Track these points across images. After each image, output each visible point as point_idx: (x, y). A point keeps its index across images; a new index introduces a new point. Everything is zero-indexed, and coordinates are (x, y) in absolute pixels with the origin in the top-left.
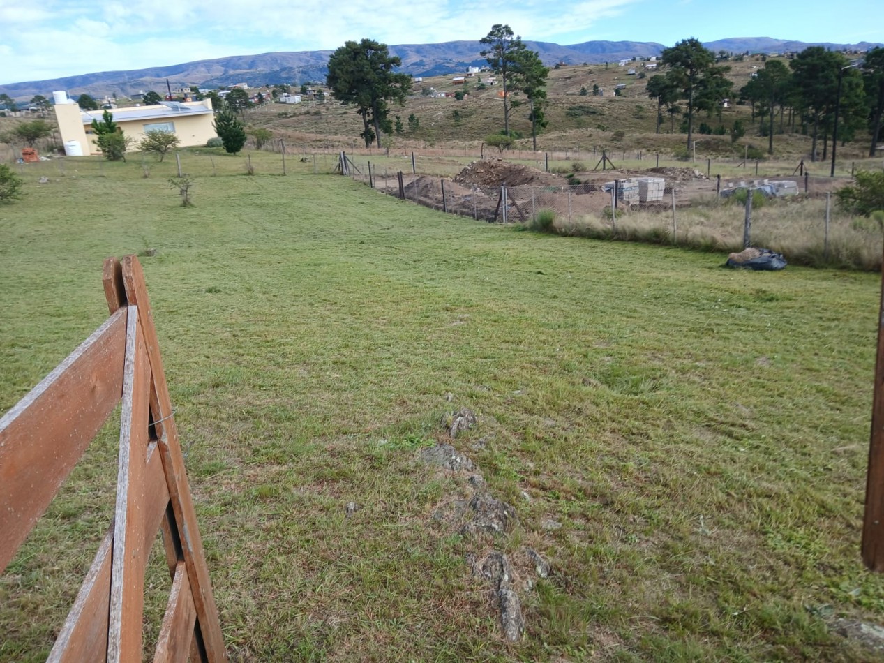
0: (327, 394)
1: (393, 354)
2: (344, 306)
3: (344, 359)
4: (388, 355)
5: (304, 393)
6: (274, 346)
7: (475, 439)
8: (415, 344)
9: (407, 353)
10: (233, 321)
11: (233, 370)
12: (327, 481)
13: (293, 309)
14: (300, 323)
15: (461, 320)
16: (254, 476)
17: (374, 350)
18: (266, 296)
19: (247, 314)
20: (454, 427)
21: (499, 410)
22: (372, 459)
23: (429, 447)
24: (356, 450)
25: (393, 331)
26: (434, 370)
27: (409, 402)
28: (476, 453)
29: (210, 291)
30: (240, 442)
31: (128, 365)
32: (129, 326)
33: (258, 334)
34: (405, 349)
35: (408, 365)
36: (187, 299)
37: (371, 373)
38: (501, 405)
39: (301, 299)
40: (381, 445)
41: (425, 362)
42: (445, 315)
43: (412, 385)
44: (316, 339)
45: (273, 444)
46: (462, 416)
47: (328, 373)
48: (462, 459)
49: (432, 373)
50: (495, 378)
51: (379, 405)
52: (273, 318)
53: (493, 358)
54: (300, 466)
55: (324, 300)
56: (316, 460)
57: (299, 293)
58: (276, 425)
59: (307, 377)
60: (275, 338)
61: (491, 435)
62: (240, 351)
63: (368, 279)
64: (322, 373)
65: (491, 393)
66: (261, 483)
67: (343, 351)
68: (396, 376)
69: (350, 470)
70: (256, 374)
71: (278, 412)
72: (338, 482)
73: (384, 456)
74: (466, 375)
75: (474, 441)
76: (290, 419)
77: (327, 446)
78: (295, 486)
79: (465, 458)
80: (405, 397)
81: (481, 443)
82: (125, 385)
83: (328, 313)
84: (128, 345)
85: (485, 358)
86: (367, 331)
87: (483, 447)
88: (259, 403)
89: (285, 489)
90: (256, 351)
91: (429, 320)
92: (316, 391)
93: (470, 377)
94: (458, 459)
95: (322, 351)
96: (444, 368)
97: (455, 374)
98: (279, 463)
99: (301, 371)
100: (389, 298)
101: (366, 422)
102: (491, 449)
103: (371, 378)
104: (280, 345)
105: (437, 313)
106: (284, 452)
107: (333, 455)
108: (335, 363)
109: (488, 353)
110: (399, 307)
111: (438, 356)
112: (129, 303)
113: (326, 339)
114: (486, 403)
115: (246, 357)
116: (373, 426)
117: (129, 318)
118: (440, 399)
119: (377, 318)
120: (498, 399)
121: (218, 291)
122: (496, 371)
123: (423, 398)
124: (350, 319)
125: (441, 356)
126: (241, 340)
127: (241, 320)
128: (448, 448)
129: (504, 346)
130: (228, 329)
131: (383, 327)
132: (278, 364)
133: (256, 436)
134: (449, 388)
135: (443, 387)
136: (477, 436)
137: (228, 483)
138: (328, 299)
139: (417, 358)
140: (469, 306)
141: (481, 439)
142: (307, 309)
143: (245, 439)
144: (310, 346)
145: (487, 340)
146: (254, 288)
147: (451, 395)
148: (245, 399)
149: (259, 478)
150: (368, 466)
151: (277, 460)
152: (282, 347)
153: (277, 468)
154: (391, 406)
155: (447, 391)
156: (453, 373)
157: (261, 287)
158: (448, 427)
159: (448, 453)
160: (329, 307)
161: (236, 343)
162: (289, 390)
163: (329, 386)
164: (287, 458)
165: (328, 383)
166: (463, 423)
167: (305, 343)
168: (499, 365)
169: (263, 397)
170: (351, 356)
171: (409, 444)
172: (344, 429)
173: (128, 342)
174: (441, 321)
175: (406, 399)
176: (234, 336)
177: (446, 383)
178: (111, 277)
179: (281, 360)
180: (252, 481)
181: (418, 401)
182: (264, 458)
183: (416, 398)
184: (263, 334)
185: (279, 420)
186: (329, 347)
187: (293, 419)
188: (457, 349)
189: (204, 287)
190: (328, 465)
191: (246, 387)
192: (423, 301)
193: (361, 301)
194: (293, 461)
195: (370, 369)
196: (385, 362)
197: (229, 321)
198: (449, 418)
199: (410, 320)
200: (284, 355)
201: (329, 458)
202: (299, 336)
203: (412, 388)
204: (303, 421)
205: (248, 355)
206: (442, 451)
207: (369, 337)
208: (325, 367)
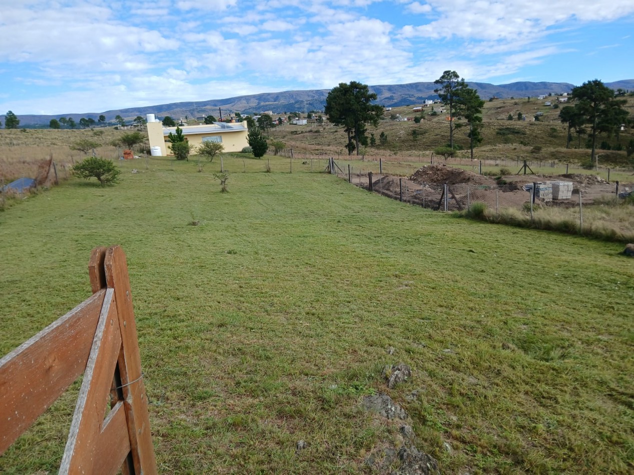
0: (298, 339)
1: (351, 310)
2: (320, 269)
3: (314, 311)
4: (347, 310)
5: (281, 337)
6: (266, 297)
7: (410, 391)
8: (369, 302)
9: (362, 309)
10: (242, 276)
11: (234, 314)
12: (287, 417)
13: (284, 269)
14: (287, 280)
15: (406, 286)
16: (233, 405)
17: (338, 306)
18: (267, 258)
19: (252, 271)
20: (392, 379)
21: (431, 366)
22: (322, 400)
23: (370, 396)
24: (313, 392)
25: (354, 291)
26: (381, 325)
27: (359, 352)
28: (409, 403)
29: (230, 253)
30: (229, 374)
31: (96, 341)
32: (104, 306)
33: (256, 286)
34: (361, 306)
35: (362, 320)
36: (213, 258)
37: (332, 325)
38: (433, 361)
39: (291, 262)
40: (332, 389)
41: (375, 318)
42: (395, 281)
43: (363, 337)
44: (297, 294)
45: (252, 379)
46: (399, 370)
47: (301, 322)
48: (396, 409)
49: (380, 328)
50: (430, 337)
51: (335, 352)
52: (269, 275)
53: (430, 319)
54: (268, 400)
55: (307, 263)
56: (281, 397)
57: (290, 258)
58: (257, 362)
59: (285, 323)
60: (268, 290)
61: (423, 388)
62: (242, 299)
63: (340, 250)
64: (297, 321)
65: (426, 350)
66: (236, 413)
67: (314, 304)
68: (351, 328)
69: (305, 409)
70: (250, 318)
71: (260, 351)
72: (295, 418)
73: (333, 400)
74: (406, 332)
75: (408, 393)
76: (267, 358)
77: (290, 385)
78: (262, 418)
79: (399, 408)
80: (356, 347)
81: (413, 395)
82: (89, 360)
83: (308, 273)
84: (99, 323)
85: (423, 319)
86: (334, 289)
87: (415, 398)
88: (248, 343)
89: (253, 420)
90: (253, 300)
91: (382, 284)
92: (290, 335)
93: (409, 334)
94: (393, 409)
95: (300, 303)
96: (389, 325)
97: (397, 331)
98: (253, 396)
99: (282, 319)
100: (353, 265)
101: (324, 366)
102: (421, 401)
103: (333, 328)
104: (270, 297)
105: (388, 279)
106: (258, 386)
107: (294, 394)
108: (308, 313)
109: (425, 314)
110: (360, 272)
111: (385, 314)
112: (108, 286)
113: (303, 294)
114: (420, 358)
115: (246, 304)
116: (329, 370)
117: (106, 299)
118: (384, 352)
119: (342, 280)
120: (431, 356)
121: (235, 253)
122: (431, 331)
123: (370, 349)
124: (322, 279)
125: (388, 314)
126: (244, 290)
127: (247, 275)
128: (385, 397)
129: (439, 309)
130: (237, 282)
131: (346, 287)
132: (267, 311)
133: (240, 371)
134: (391, 342)
135: (387, 341)
136: (410, 388)
137: (213, 409)
138: (310, 263)
139: (369, 314)
140: (413, 274)
141: (413, 392)
142: (294, 269)
143: (233, 371)
144: (291, 298)
145: (426, 304)
146: (260, 252)
147: (392, 349)
148: (239, 338)
149: (236, 408)
150: (320, 407)
151: (252, 394)
152: (272, 298)
153: (250, 400)
154: (344, 354)
155: (390, 345)
156: (396, 329)
157: (264, 251)
158: (387, 379)
159: (385, 402)
160: (309, 269)
161: (241, 293)
162: (271, 334)
163: (300, 333)
164: (259, 393)
165: (300, 330)
166: (399, 376)
167: (288, 296)
168: (433, 325)
169: (251, 337)
170: (320, 308)
171: (354, 390)
172: (306, 371)
173: (100, 320)
174: (391, 285)
175: (357, 349)
176: (240, 287)
177: (389, 338)
178: (96, 264)
179: (269, 309)
180: (230, 409)
181: (366, 351)
182: (243, 391)
183: (364, 349)
184: (260, 287)
185: (259, 358)
186: (305, 300)
187: (270, 358)
188: (401, 309)
189: (227, 249)
190: (289, 403)
191: (241, 329)
192: (378, 268)
193: (333, 265)
194: (264, 396)
195: (332, 320)
196: (345, 316)
197: (239, 276)
198: (388, 371)
199: (367, 283)
200: (272, 305)
201: (290, 397)
202: (285, 290)
203: (363, 340)
204: (277, 361)
205: (247, 302)
206: (380, 400)
207: (335, 294)
208: (299, 316)
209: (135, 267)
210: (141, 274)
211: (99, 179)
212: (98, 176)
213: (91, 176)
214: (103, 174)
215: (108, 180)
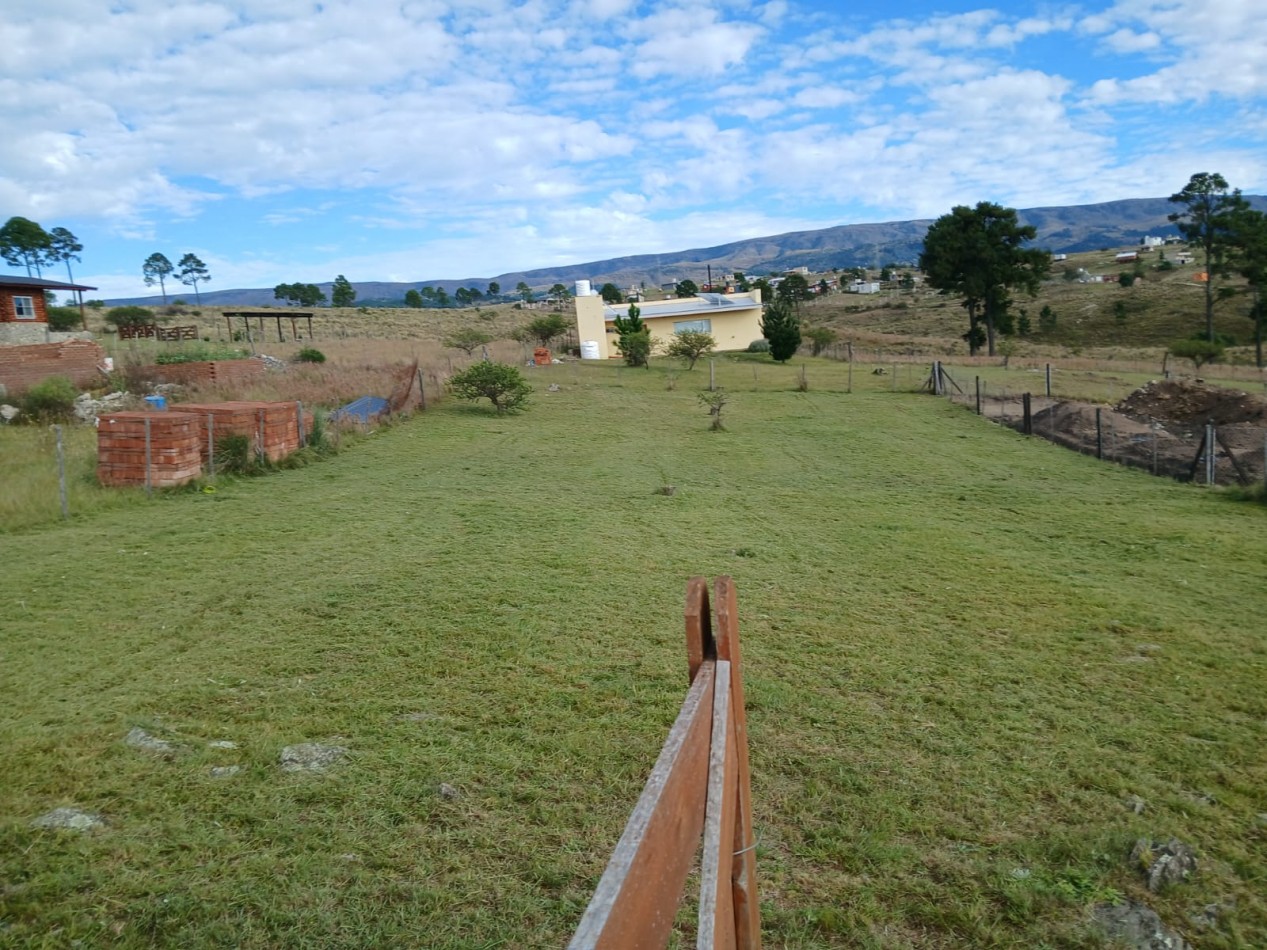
0: (916, 755)
1: (1024, 701)
2: (935, 601)
3: (940, 695)
4: (1016, 701)
5: (880, 747)
6: (831, 655)
7: (1198, 904)
8: (1061, 686)
9: (1049, 702)
10: (772, 603)
11: (774, 686)
12: (928, 927)
13: (857, 596)
14: (868, 622)
15: (1143, 654)
16: (809, 883)
17: (991, 688)
18: (817, 570)
19: (792, 595)
20: (1156, 873)
21: (1239, 851)
22: (1002, 901)
23: (1108, 905)
24: (975, 878)
25: (1022, 657)
26: (1101, 742)
27: (1060, 800)
28: (1200, 933)
29: (741, 554)
30: (786, 813)
33: (808, 629)
34: (1045, 694)
35: (1052, 726)
36: (711, 562)
37: (987, 730)
38: (1238, 839)
39: (869, 581)
40: (1019, 877)
41: (1083, 725)
42: (1113, 641)
43: (1063, 766)
44: (895, 652)
45: (836, 832)
46: (1171, 853)
47: (916, 717)
48: (1174, 942)
49: (1098, 749)
50: (1221, 781)
51: (1005, 793)
52: (827, 606)
53: (1213, 738)
54: (881, 884)
55: (905, 588)
56: (911, 881)
57: (865, 572)
58: (840, 796)
59: (883, 716)
60: (832, 640)
61: (1228, 902)
62: (782, 654)
63: (974, 561)
64: (907, 716)
65: (1216, 811)
66: (821, 901)
67: (939, 681)
68: (1032, 743)
69: (967, 915)
70: (806, 698)
71: (842, 773)
72: (947, 932)
73: (1028, 903)
74: (1161, 762)
75: (1194, 908)
76: (859, 790)
77: (924, 858)
78: (876, 921)
79: (1180, 941)
80: (1052, 787)
81: (1209, 915)
83: (911, 610)
85: (1197, 736)
86: (977, 650)
87: (1213, 923)
88: (812, 750)
89: (860, 923)
90: (803, 657)
91: (1084, 646)
92: (898, 745)
93: (1170, 770)
94: (1168, 942)
95: (903, 675)
96: (1120, 744)
97: (1143, 759)
98: (847, 870)
99: (870, 705)
100: (1011, 598)
101: (987, 824)
102: (1229, 930)
103: (990, 739)
104: (839, 655)
105: (1096, 635)
106: (855, 851)
107: (936, 879)
108: (927, 700)
109: (1204, 724)
110: (1029, 615)
111: (1106, 718)
113: (910, 656)
114: (1208, 829)
115: (791, 666)
116: (1002, 834)
118: (1118, 805)
119: (991, 630)
120: (1232, 825)
121: (752, 556)
122: (1221, 766)
123: (1086, 796)
124: (947, 625)
125: (1112, 718)
126: (783, 636)
127: (783, 603)
128: (1147, 913)
129: (1232, 716)
130: (766, 616)
131: (1003, 648)
132: (837, 685)
133: (809, 810)
134: (1132, 784)
135: (1122, 782)
136: (1200, 898)
137: (769, 886)
138: (911, 586)
139: (1067, 713)
140: (1155, 630)
141: (1208, 907)
142: (879, 599)
143: (793, 809)
144: (885, 663)
145: (1197, 701)
146: (802, 556)
147: (1139, 802)
148: (791, 738)
149: (817, 890)
150: (1000, 916)
151: (844, 863)
152: (844, 658)
153: (843, 878)
154: (1028, 800)
155: (1131, 791)
156: (1137, 755)
157: (811, 555)
158: (1142, 871)
159: (1146, 924)
160: (913, 600)
161: (777, 642)
162: (856, 736)
163: (919, 741)
164: (860, 864)
165: (917, 734)
166: (1172, 866)
167: (877, 657)
168: (1225, 753)
169: (817, 739)
170: (954, 692)
171: (1070, 888)
172: (950, 829)
174: (1107, 650)
175: (1054, 792)
176: (774, 628)
177: (1126, 774)
179: (841, 680)
180: (807, 893)
181: (1076, 800)
182: (822, 854)
183: (1072, 794)
184: (814, 632)
185: (842, 787)
186: (916, 670)
187: (864, 791)
188: (1141, 709)
189: (734, 547)
190: (928, 895)
191: (792, 718)
192: (1068, 609)
193: (964, 596)
194: (870, 873)
195: (985, 721)
196: (1011, 713)
197: (766, 604)
198: (1146, 852)
199: (1049, 642)
200: (847, 674)
201: (929, 883)
202: (868, 643)
203: (1065, 772)
204: (880, 799)
205: (793, 662)
206: (1134, 919)
207: (980, 662)
208: (911, 705)
209: (570, 571)
210: (583, 585)
211: (495, 401)
212: (493, 396)
213: (480, 395)
214: (501, 392)
215: (509, 404)
